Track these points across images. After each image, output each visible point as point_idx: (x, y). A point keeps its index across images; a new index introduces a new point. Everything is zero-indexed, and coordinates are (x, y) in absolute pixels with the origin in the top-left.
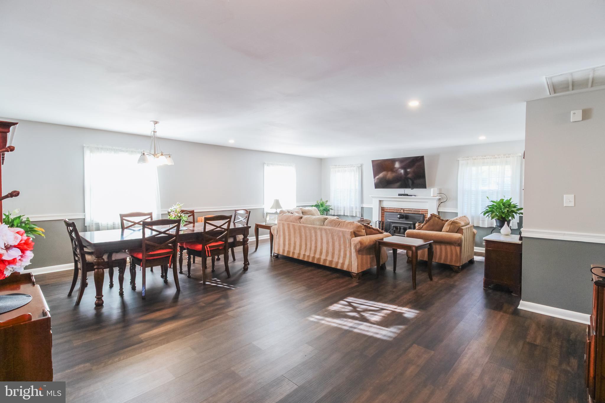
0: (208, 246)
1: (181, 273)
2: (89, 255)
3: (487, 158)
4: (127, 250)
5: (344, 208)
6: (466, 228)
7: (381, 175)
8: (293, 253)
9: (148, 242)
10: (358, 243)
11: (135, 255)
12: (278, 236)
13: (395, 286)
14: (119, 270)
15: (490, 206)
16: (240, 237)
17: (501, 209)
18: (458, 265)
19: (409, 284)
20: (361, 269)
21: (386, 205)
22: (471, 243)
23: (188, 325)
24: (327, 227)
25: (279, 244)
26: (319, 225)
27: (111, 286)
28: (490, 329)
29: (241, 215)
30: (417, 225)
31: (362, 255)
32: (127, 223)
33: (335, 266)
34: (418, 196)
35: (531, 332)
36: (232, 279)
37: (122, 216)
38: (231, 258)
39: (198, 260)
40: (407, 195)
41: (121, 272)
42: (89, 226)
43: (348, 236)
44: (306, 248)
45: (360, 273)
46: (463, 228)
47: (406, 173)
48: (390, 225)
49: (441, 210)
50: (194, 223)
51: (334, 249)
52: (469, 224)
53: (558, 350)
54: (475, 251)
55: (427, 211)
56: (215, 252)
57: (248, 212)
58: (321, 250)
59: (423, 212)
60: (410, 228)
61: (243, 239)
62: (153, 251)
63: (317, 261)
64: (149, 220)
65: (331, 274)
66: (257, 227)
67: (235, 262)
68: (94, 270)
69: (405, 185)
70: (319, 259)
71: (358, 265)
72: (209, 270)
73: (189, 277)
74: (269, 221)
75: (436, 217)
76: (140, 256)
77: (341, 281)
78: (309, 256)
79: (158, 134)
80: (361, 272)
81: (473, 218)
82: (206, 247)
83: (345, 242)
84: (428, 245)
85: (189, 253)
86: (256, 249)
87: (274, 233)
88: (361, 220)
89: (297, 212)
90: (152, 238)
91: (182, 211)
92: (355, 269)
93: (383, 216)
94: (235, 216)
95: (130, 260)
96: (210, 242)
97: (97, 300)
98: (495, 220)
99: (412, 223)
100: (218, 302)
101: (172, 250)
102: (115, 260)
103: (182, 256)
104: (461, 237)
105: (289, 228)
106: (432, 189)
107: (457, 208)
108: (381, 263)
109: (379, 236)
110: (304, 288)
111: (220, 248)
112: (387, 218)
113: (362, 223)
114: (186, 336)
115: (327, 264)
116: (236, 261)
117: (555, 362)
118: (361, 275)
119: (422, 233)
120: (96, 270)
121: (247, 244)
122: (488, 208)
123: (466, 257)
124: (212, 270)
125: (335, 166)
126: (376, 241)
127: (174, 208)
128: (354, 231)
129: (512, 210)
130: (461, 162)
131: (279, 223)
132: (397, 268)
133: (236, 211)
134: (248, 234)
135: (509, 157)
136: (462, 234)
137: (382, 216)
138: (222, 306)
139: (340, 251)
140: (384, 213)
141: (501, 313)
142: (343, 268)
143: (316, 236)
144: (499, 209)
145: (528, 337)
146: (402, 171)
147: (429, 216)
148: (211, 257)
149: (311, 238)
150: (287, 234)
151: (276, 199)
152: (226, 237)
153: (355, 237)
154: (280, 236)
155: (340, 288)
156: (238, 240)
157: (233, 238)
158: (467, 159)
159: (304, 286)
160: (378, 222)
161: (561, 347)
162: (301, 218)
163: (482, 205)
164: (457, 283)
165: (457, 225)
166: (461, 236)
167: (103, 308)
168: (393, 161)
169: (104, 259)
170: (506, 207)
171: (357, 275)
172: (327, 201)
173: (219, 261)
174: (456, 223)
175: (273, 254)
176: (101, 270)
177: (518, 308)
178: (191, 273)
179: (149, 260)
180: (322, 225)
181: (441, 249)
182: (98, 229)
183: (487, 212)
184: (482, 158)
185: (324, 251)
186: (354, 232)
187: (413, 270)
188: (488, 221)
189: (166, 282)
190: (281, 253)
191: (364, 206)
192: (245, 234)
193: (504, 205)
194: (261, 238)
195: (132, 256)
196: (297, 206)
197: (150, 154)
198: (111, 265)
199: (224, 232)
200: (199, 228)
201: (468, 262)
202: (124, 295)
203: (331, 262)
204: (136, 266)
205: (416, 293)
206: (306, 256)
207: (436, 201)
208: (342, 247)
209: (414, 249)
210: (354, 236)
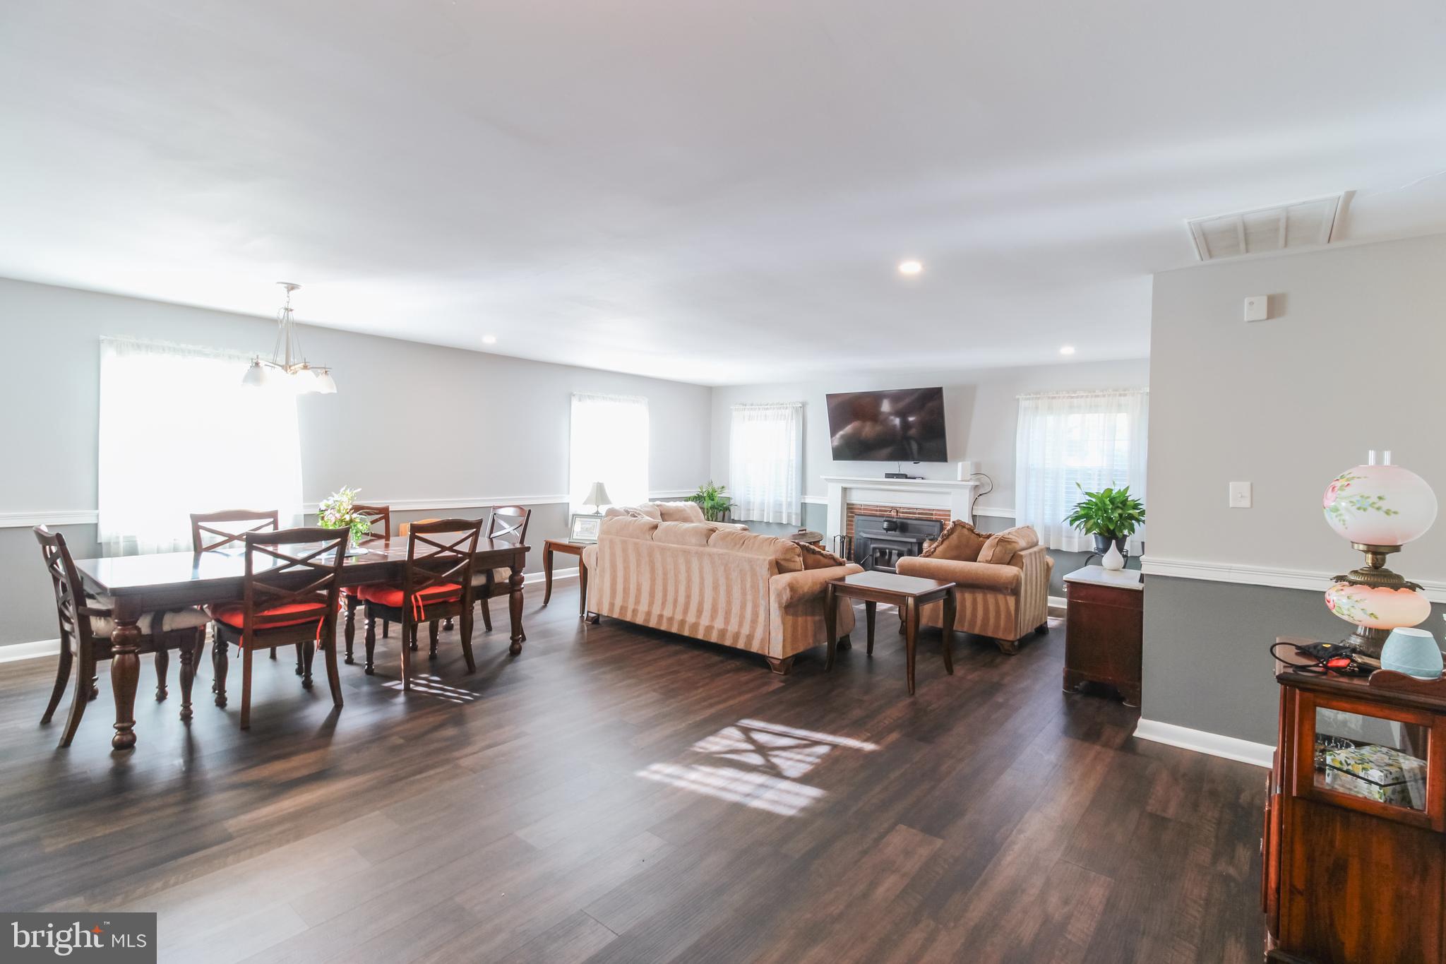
0: (421, 596)
1: (350, 661)
2: (100, 619)
3: (1077, 397)
4: (206, 606)
5: (762, 504)
6: (1031, 554)
7: (848, 429)
8: (635, 611)
9: (259, 585)
10: (785, 588)
11: (226, 619)
12: (598, 570)
13: (868, 689)
14: (181, 656)
15: (1084, 505)
16: (503, 574)
17: (1106, 511)
18: (1011, 637)
19: (900, 683)
20: (792, 649)
21: (858, 498)
22: (1041, 588)
23: (355, 795)
24: (715, 550)
25: (601, 590)
26: (696, 545)
27: (162, 696)
28: (1070, 784)
29: (507, 519)
30: (925, 545)
31: (795, 615)
32: (211, 537)
33: (732, 641)
34: (928, 479)
35: (1159, 790)
36: (479, 676)
37: (196, 520)
38: (479, 625)
39: (396, 629)
40: (906, 477)
41: (187, 662)
42: (108, 544)
43: (764, 571)
44: (666, 600)
45: (790, 657)
46: (1022, 553)
47: (906, 426)
48: (866, 546)
49: (979, 512)
50: (387, 537)
51: (729, 603)
52: (1036, 544)
53: (1212, 829)
54: (1049, 605)
55: (947, 513)
56: (437, 609)
57: (526, 514)
58: (701, 604)
59: (940, 515)
60: (910, 553)
61: (511, 578)
62: (275, 607)
63: (689, 631)
64: (269, 530)
65: (722, 662)
66: (550, 549)
67: (491, 635)
68: (111, 656)
69: (902, 454)
70: (695, 626)
71: (784, 641)
72: (423, 654)
73: (369, 671)
74: (580, 533)
75: (964, 527)
76: (238, 621)
77: (744, 677)
78: (671, 620)
79: (297, 316)
80: (793, 656)
81: (1047, 530)
82: (413, 597)
83: (755, 587)
84: (945, 592)
85: (371, 615)
86: (547, 601)
87: (590, 562)
88: (800, 532)
89: (649, 514)
90: (272, 577)
91: (357, 509)
92: (777, 650)
93: (852, 525)
94: (494, 520)
95: (214, 631)
96: (425, 585)
97: (119, 733)
98: (1093, 536)
99: (914, 540)
100: (438, 735)
101: (325, 606)
102: (172, 631)
103: (354, 619)
104: (1017, 573)
105: (624, 550)
106: (960, 464)
107: (1014, 508)
108: (839, 634)
109: (836, 571)
110: (654, 696)
111: (452, 601)
112: (859, 529)
113: (796, 541)
114: (346, 821)
115: (714, 638)
116: (493, 632)
117: (1203, 855)
118: (792, 663)
119: (934, 564)
120: (117, 657)
121: (520, 590)
122: (1079, 510)
123: (1029, 620)
124: (430, 656)
125: (743, 405)
126: (827, 584)
127: (334, 502)
128: (776, 559)
129: (1130, 514)
130: (1023, 404)
131: (600, 539)
132: (875, 646)
133: (495, 508)
134: (524, 566)
135: (1125, 395)
136: (1022, 568)
137: (847, 525)
138: (448, 743)
139: (743, 607)
140: (853, 517)
141: (1097, 748)
142: (751, 647)
143: (688, 570)
144: (1101, 510)
145: (1151, 801)
146: (897, 421)
147: (950, 525)
148: (429, 622)
149: (676, 576)
150: (620, 566)
151: (596, 482)
152: (466, 574)
153: (780, 573)
154: (603, 570)
155: (740, 694)
156: (497, 579)
157: (485, 575)
158: (1036, 398)
159: (654, 690)
160: (838, 539)
161: (1219, 823)
162: (656, 527)
163: (1067, 502)
164: (1007, 680)
165: (1009, 546)
166: (1018, 571)
167: (133, 753)
168: (876, 397)
169: (139, 629)
170: (1118, 507)
171: (781, 663)
172: (723, 487)
173: (449, 633)
174: (1008, 541)
175: (585, 615)
176: (132, 656)
177: (1134, 735)
178: (374, 661)
179: (264, 630)
180: (704, 546)
181: (974, 602)
182: (132, 551)
183: (1077, 518)
184: (1067, 395)
185: (707, 607)
186: (777, 563)
187: (908, 650)
188: (1080, 538)
189: (308, 685)
190: (605, 612)
191: (807, 501)
192: (516, 565)
193: (1112, 501)
194: (558, 574)
195: (218, 621)
196: (651, 500)
197: (275, 364)
198: (159, 644)
199: (462, 560)
200: (397, 551)
201: (1034, 631)
202: (193, 721)
203: (723, 633)
204: (227, 645)
205: (914, 704)
206: (665, 620)
207: (968, 491)
208: (749, 597)
209: (911, 601)
210: (777, 570)
